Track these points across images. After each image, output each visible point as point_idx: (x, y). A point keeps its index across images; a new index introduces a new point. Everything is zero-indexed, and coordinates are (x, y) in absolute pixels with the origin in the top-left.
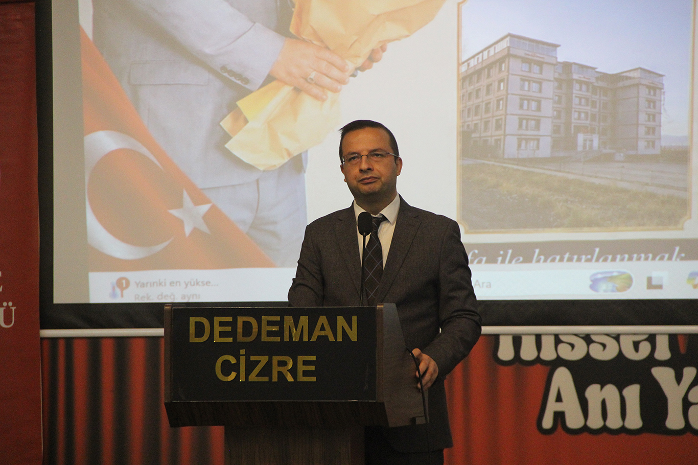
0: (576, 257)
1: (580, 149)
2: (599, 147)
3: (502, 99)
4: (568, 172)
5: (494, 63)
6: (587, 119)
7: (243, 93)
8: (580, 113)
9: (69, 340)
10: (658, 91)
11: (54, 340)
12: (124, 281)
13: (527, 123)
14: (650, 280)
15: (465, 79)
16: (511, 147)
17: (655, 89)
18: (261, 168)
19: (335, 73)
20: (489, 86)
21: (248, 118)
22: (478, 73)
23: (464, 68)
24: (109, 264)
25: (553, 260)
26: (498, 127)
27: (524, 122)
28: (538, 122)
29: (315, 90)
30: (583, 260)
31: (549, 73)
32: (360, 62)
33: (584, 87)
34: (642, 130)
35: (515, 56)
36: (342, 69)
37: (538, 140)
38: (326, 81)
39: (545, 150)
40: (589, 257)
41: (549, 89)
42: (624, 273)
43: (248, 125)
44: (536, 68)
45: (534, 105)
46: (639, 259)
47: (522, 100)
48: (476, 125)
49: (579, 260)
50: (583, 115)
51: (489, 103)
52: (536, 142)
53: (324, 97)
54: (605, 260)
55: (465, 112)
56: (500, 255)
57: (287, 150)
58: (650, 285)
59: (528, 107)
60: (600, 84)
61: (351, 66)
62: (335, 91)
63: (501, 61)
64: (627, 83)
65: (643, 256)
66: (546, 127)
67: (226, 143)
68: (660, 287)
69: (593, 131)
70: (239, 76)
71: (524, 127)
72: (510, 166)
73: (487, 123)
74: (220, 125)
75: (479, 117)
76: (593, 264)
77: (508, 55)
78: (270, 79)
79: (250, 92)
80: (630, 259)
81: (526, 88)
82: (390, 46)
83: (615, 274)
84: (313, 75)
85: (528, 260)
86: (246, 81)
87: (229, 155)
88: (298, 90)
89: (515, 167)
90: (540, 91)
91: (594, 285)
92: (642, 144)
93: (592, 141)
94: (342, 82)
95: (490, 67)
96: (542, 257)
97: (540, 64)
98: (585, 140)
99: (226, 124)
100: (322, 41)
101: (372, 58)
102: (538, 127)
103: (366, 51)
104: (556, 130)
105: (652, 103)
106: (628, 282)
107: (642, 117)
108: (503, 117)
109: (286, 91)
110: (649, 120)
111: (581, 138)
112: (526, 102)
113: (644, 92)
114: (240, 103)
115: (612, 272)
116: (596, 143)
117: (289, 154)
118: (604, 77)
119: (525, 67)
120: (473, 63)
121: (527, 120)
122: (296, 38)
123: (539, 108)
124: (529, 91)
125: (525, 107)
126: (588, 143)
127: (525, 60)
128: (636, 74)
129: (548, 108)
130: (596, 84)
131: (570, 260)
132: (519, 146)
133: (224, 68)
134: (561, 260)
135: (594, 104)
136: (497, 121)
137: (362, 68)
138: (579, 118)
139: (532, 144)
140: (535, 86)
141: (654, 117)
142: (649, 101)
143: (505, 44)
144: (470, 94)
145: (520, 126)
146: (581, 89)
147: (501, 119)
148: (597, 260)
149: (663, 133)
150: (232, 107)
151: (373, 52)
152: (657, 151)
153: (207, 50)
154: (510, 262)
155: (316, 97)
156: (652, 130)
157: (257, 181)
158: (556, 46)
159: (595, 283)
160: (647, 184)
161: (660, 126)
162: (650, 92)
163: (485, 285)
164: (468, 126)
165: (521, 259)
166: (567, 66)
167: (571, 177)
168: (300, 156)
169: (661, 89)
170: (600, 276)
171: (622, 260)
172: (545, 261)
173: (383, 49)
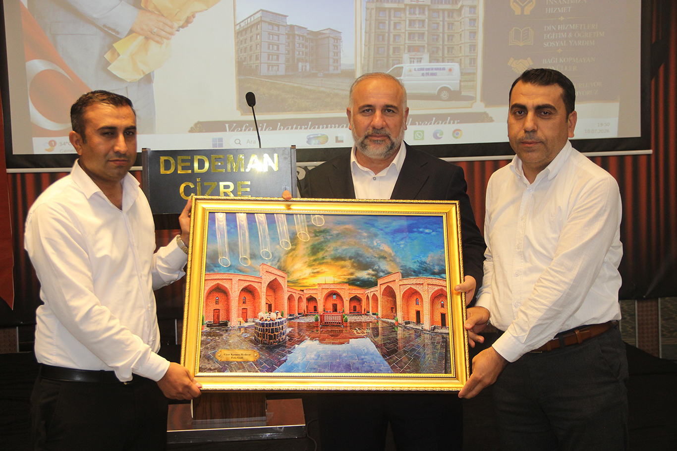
0: (299, 127)
1: (300, 70)
2: (310, 70)
3: (259, 44)
4: (294, 83)
5: (254, 24)
6: (303, 55)
7: (117, 39)
8: (299, 52)
9: (23, 174)
10: (339, 40)
11: (14, 174)
12: (53, 142)
13: (272, 57)
14: (337, 138)
15: (238, 33)
16: (264, 70)
17: (337, 39)
18: (129, 81)
19: (168, 29)
20: (251, 37)
21: (120, 53)
22: (245, 30)
23: (238, 27)
24: (44, 133)
25: (288, 129)
26: (257, 59)
27: (271, 56)
28: (278, 56)
29: (157, 38)
30: (303, 128)
31: (283, 31)
32: (181, 23)
33: (301, 38)
34: (331, 61)
35: (265, 22)
36: (172, 27)
37: (278, 66)
38: (163, 33)
39: (282, 71)
40: (306, 126)
41: (283, 39)
42: (324, 135)
43: (120, 57)
44: (276, 28)
45: (275, 47)
46: (331, 127)
47: (269, 44)
48: (245, 58)
49: (301, 128)
50: (301, 53)
51: (252, 46)
52: (277, 67)
53: (162, 42)
54: (314, 128)
55: (239, 51)
56: (260, 127)
57: (142, 71)
58: (337, 141)
59: (272, 48)
60: (309, 36)
61: (176, 26)
62: (168, 39)
63: (257, 24)
64: (323, 36)
65: (333, 125)
66: (282, 59)
67: (108, 66)
68: (342, 141)
69: (306, 62)
70: (114, 30)
71: (271, 59)
72: (264, 80)
73: (251, 57)
74: (105, 58)
75: (247, 54)
76: (308, 130)
77: (261, 21)
78: (131, 32)
79: (120, 39)
80: (327, 127)
81: (271, 39)
82: (197, 15)
83: (319, 135)
84: (155, 30)
85: (275, 129)
86: (118, 33)
87: (109, 73)
88: (147, 38)
89: (267, 80)
90: (279, 40)
91: (309, 141)
92: (331, 68)
93: (306, 66)
94: (172, 34)
95: (252, 27)
96: (282, 127)
97: (278, 26)
98: (302, 66)
99: (108, 56)
100: (159, 12)
101: (188, 21)
102: (278, 59)
103: (184, 17)
104: (287, 61)
105: (336, 47)
106: (326, 139)
107: (331, 54)
108: (259, 54)
109: (141, 38)
110: (334, 56)
111: (300, 65)
112: (271, 46)
113: (331, 41)
114: (114, 45)
115: (318, 134)
116: (308, 68)
117: (144, 73)
118: (311, 33)
119: (270, 27)
120: (242, 24)
121: (272, 55)
122: (145, 10)
123: (278, 49)
124: (272, 40)
125: (271, 48)
126: (304, 67)
127: (270, 24)
128: (327, 32)
129: (283, 49)
130: (307, 37)
131: (296, 128)
132: (269, 69)
133: (105, 26)
134: (292, 128)
135: (306, 47)
136: (256, 56)
137: (183, 27)
138: (299, 54)
139: (275, 68)
140: (276, 37)
141: (337, 54)
142: (334, 45)
143: (259, 15)
144: (242, 41)
145: (269, 59)
146: (299, 39)
147: (258, 55)
148: (310, 128)
149: (342, 62)
150: (111, 47)
151: (188, 18)
152: (339, 72)
153: (95, 16)
154: (265, 130)
155: (158, 42)
156: (337, 61)
157: (126, 88)
158: (286, 16)
159: (309, 140)
160: (334, 89)
161: (340, 59)
162: (335, 42)
163: (252, 142)
164: (241, 58)
165: (271, 128)
166: (292, 27)
167: (296, 85)
168: (150, 74)
169: (340, 39)
170: (311, 136)
171: (323, 128)
172: (283, 129)
173: (194, 16)
